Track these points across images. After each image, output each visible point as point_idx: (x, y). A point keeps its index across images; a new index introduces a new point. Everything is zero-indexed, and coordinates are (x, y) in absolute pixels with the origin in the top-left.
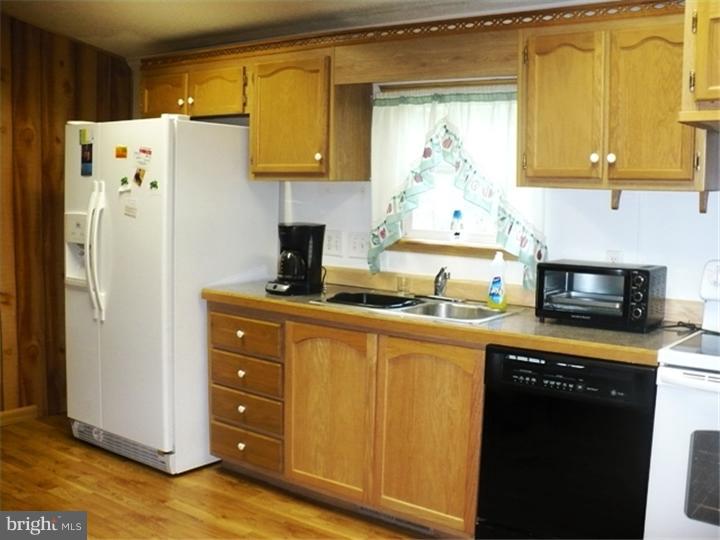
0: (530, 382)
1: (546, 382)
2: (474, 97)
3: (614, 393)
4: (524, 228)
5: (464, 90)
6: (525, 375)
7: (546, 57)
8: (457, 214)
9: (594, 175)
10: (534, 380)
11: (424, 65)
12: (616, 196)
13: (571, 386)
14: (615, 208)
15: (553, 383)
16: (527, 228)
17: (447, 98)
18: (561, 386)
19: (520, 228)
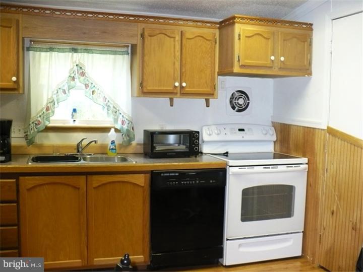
0: (176, 184)
1: (183, 182)
2: (94, 51)
3: (211, 181)
4: (123, 116)
5: (89, 47)
6: (172, 181)
7: (152, 38)
8: (75, 110)
9: (175, 91)
10: (177, 183)
11: (84, 33)
12: (171, 100)
13: (194, 182)
14: (172, 105)
15: (185, 182)
16: (124, 116)
17: (79, 51)
18: (189, 183)
19: (121, 116)
